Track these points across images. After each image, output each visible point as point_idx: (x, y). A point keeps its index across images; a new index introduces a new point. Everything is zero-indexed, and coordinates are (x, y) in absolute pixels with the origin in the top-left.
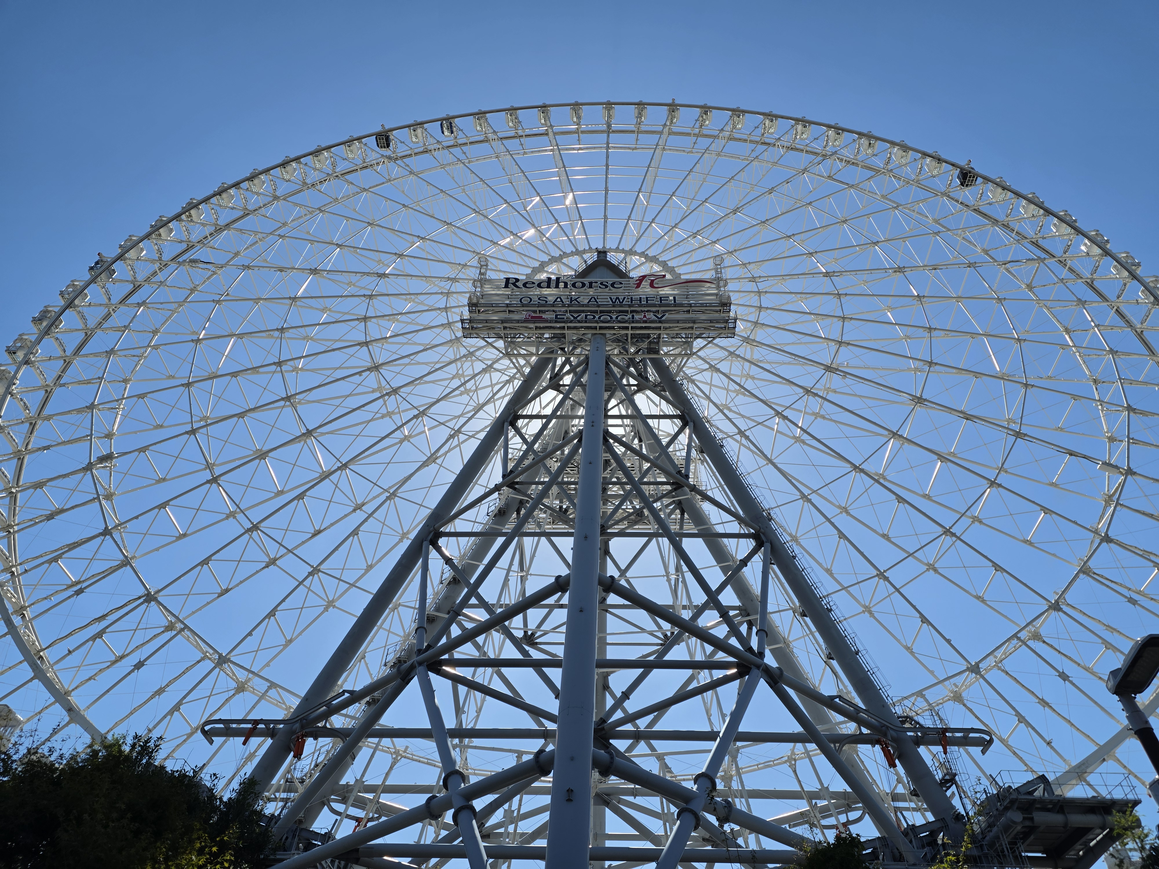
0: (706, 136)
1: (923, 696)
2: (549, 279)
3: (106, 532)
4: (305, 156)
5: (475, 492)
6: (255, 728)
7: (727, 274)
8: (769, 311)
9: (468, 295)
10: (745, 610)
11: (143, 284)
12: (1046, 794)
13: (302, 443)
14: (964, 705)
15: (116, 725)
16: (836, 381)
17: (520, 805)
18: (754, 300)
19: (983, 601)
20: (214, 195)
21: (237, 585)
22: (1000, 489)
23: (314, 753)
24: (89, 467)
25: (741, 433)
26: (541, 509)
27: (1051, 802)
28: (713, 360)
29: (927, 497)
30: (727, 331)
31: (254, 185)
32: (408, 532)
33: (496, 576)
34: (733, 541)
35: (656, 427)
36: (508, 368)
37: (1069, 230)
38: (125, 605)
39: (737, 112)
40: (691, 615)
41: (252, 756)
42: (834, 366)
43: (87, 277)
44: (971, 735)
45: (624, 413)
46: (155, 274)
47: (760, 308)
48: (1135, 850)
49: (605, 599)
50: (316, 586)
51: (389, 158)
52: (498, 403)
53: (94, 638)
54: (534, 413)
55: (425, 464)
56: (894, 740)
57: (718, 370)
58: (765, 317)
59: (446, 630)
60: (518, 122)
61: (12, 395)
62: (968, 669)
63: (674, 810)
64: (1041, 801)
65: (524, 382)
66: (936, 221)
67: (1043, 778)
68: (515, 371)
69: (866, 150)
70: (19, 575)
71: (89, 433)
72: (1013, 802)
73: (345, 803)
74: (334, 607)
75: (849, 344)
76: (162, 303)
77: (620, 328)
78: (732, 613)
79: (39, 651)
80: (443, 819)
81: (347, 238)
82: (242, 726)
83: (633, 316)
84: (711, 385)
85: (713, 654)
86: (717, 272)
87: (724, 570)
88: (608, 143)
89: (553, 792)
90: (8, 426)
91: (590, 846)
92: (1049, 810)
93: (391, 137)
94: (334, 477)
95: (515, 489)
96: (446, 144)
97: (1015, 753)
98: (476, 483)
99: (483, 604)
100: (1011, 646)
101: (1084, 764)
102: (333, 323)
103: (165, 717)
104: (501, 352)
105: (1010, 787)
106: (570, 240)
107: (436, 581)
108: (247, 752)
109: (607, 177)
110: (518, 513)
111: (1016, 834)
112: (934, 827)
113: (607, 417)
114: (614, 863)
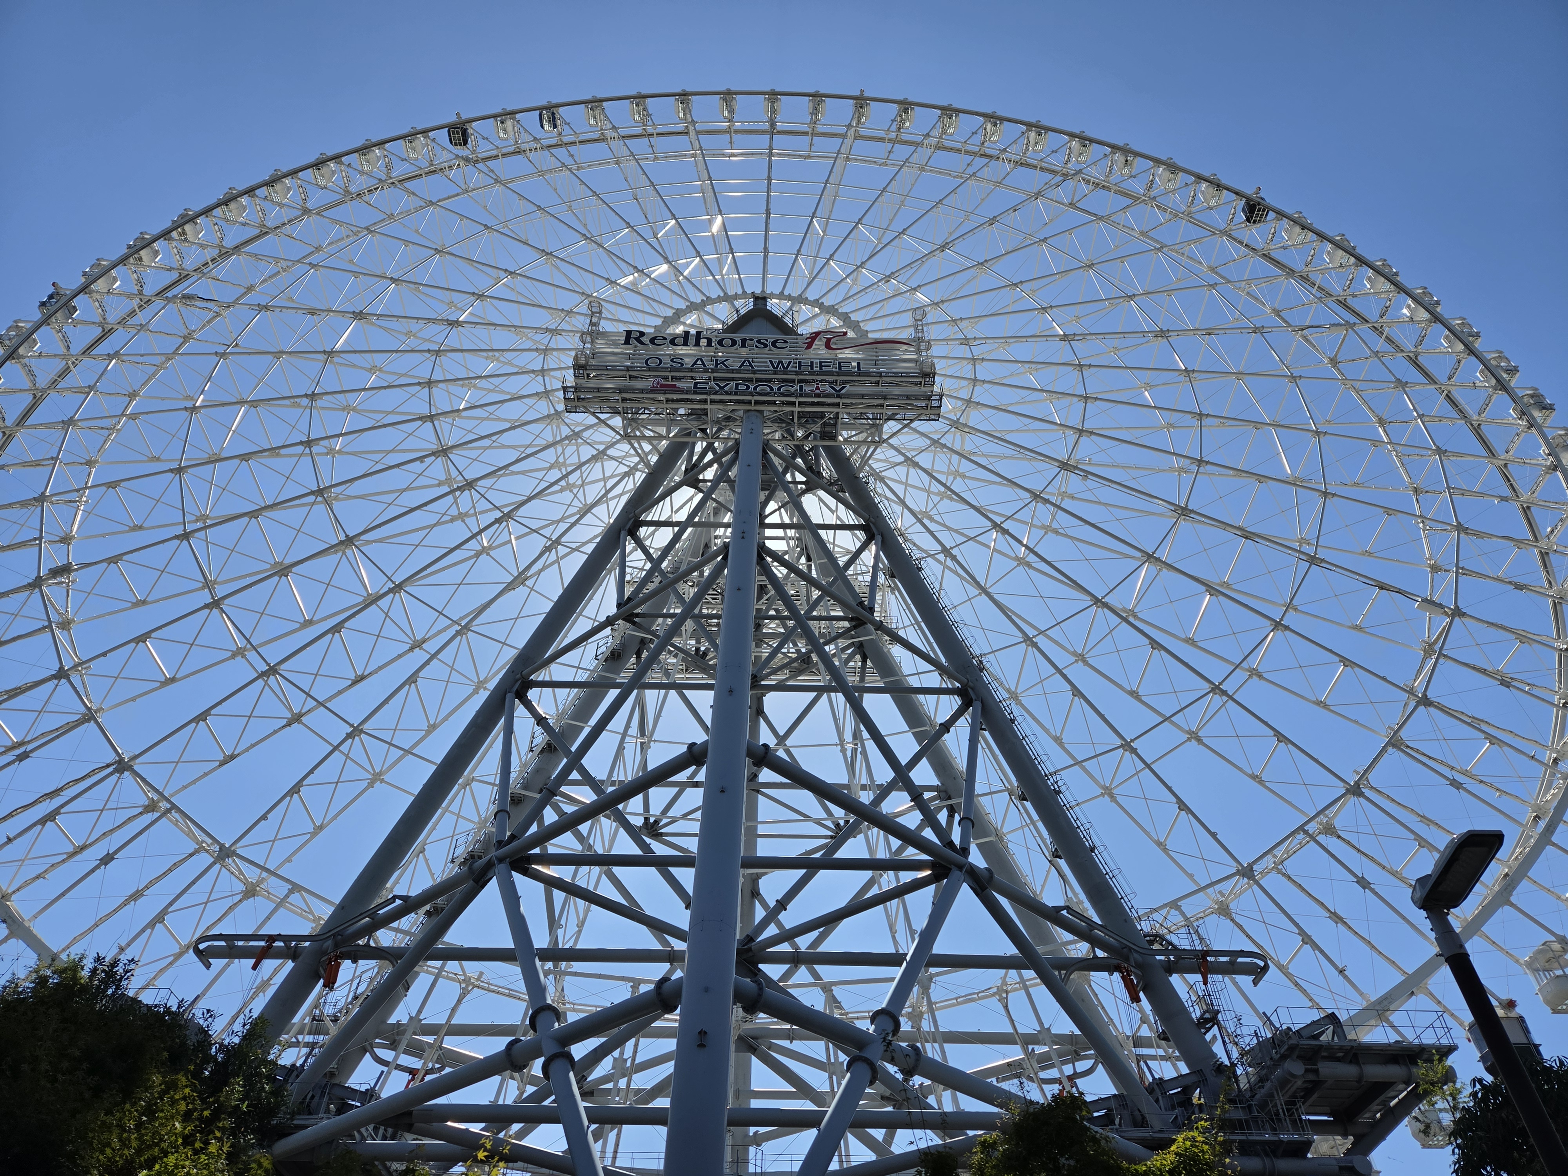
0: (906, 143)
1: (1178, 908)
2: (687, 333)
3: (61, 674)
4: (347, 153)
5: (579, 626)
6: (269, 947)
7: (931, 333)
8: (986, 386)
9: (573, 353)
10: (946, 791)
11: (115, 327)
12: (1336, 1038)
13: (340, 554)
14: (1232, 920)
15: (75, 941)
16: (1074, 483)
17: (635, 1052)
18: (967, 370)
19: (1261, 782)
20: (218, 205)
21: (247, 750)
22: (1287, 633)
23: (352, 980)
24: (37, 583)
25: (946, 551)
26: (670, 652)
27: (1341, 1048)
28: (909, 450)
29: (1190, 641)
30: (929, 411)
31: (275, 192)
32: (486, 680)
33: (607, 742)
34: (931, 699)
35: (831, 540)
36: (628, 455)
37: (1388, 286)
38: (88, 776)
39: (949, 111)
40: (872, 798)
41: (265, 984)
42: (1071, 462)
43: (37, 316)
44: (1240, 960)
45: (787, 520)
46: (132, 313)
47: (975, 380)
48: (1445, 1110)
49: (756, 776)
50: (357, 752)
51: (467, 160)
52: (612, 504)
53: (43, 821)
54: (662, 519)
55: (510, 587)
56: (1138, 966)
57: (916, 465)
58: (981, 394)
59: (537, 814)
60: (647, 115)
62: (1238, 872)
63: (843, 1058)
64: (1328, 1047)
65: (649, 475)
66: (1213, 269)
67: (1332, 1018)
68: (637, 459)
69: (1121, 170)
71: (37, 536)
72: (1292, 1048)
73: (394, 1049)
74: (382, 781)
75: (1092, 433)
76: (142, 355)
77: (783, 403)
78: (927, 795)
80: (530, 1071)
81: (406, 270)
82: (252, 943)
83: (801, 387)
84: (906, 485)
85: (900, 850)
86: (917, 331)
87: (918, 737)
88: (771, 149)
89: (680, 1034)
91: (730, 1109)
92: (1338, 1060)
93: (470, 131)
94: (384, 603)
95: (634, 623)
96: (545, 142)
97: (1297, 984)
98: (580, 614)
99: (588, 780)
100: (1296, 841)
101: (1386, 999)
102: (385, 388)
103: (143, 931)
104: (618, 433)
105: (1289, 1029)
106: (716, 281)
107: (524, 747)
108: (259, 980)
109: (768, 196)
110: (639, 656)
111: (1295, 1092)
112: (1188, 1082)
113: (764, 526)
114: (763, 1130)
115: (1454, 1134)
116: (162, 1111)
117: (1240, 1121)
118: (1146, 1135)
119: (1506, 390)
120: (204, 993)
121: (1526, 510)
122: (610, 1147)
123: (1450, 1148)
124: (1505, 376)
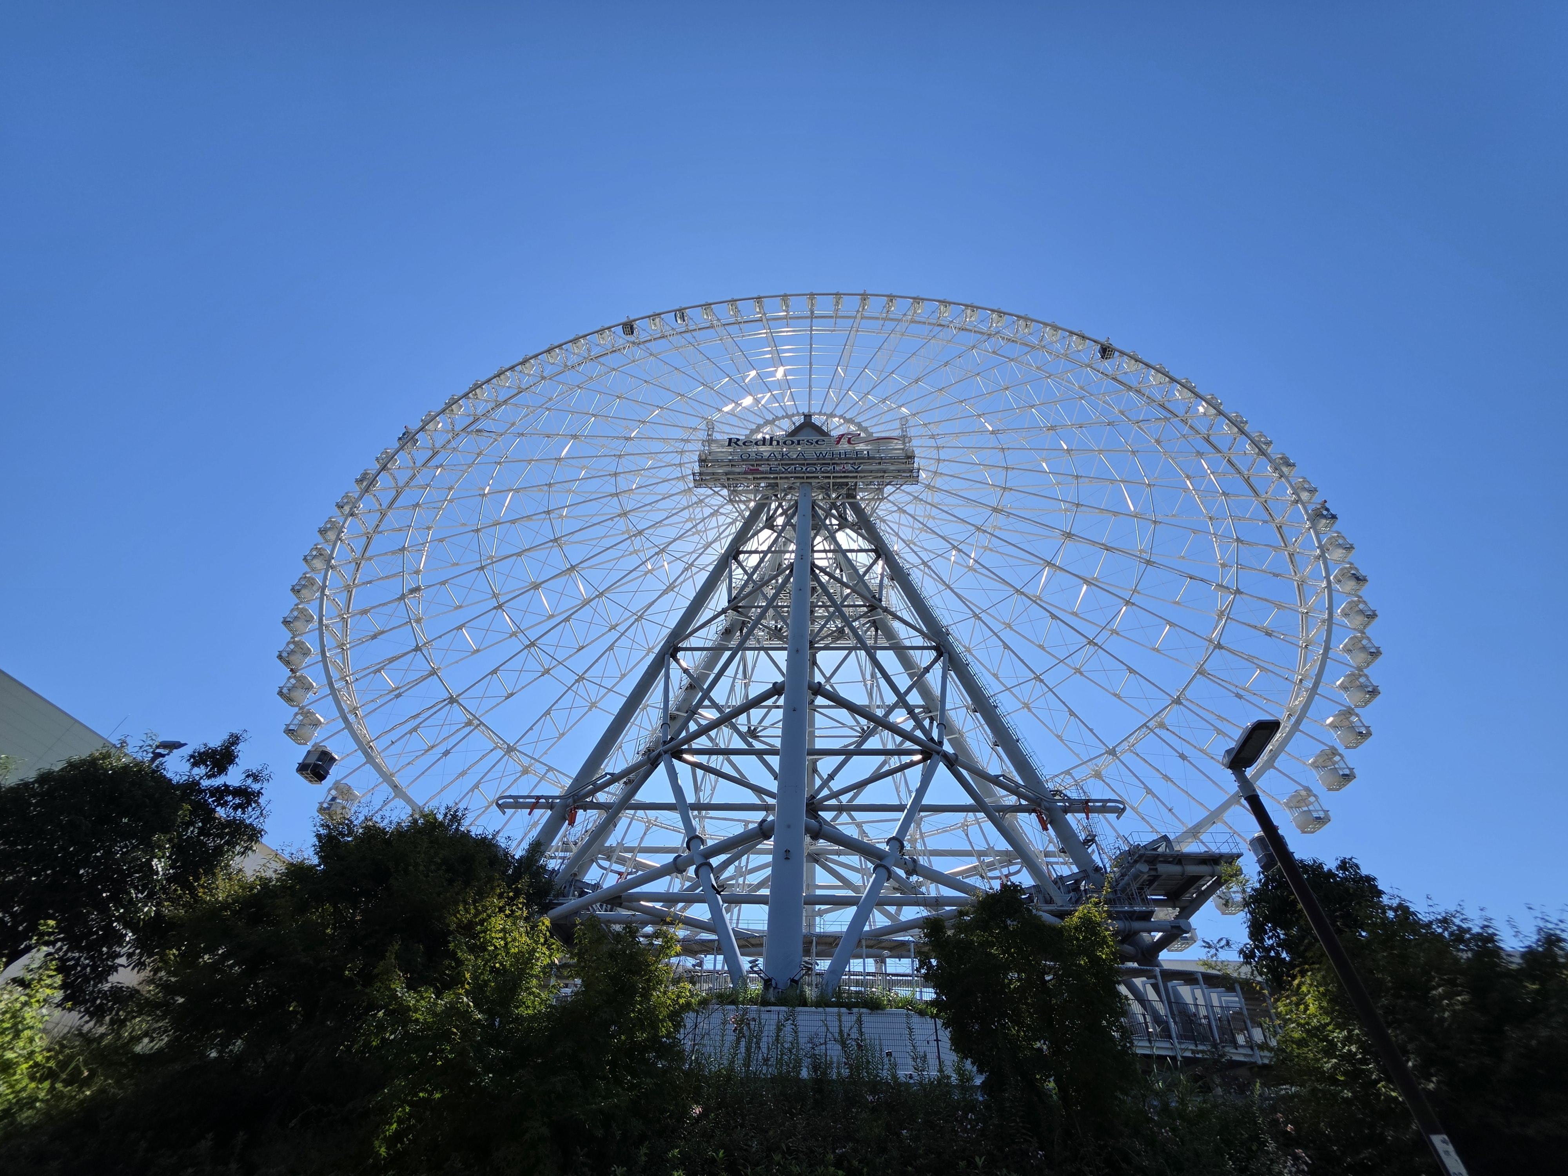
0: (892, 320)
1: (1070, 774)
2: (764, 438)
3: (417, 649)
4: (566, 343)
5: (706, 614)
6: (538, 802)
7: (911, 432)
8: (946, 463)
9: (698, 453)
10: (928, 708)
11: (440, 450)
12: (1167, 850)
13: (568, 576)
14: (1103, 781)
15: (430, 799)
16: (1001, 519)
17: (747, 863)
18: (934, 454)
19: (1119, 698)
20: (495, 377)
21: (520, 690)
22: (1134, 607)
23: (584, 821)
24: (402, 597)
25: (924, 563)
26: (760, 629)
27: (1171, 856)
28: (900, 503)
29: (1075, 614)
30: (911, 479)
31: (526, 368)
32: (653, 648)
33: (724, 683)
34: (918, 652)
35: (855, 559)
36: (731, 512)
37: (1190, 394)
38: (434, 706)
39: (917, 300)
40: (883, 713)
41: (536, 824)
42: (999, 507)
43: (397, 445)
44: (1109, 804)
45: (827, 548)
46: (449, 442)
47: (939, 460)
48: (1237, 892)
49: (813, 701)
50: (582, 691)
51: (634, 343)
52: (723, 541)
53: (410, 732)
54: (753, 549)
55: (665, 592)
56: (1047, 809)
57: (905, 512)
58: (943, 468)
59: (685, 726)
60: (737, 311)
61: (341, 541)
62: (1106, 752)
63: (871, 866)
64: (1163, 855)
65: (744, 523)
66: (1081, 388)
67: (1165, 838)
68: (737, 514)
69: (1023, 330)
70: (352, 683)
71: (402, 571)
72: (1141, 856)
73: (609, 861)
74: (596, 707)
75: (1011, 489)
76: (455, 465)
77: (823, 477)
78: (917, 711)
79: (369, 742)
80: (687, 873)
81: (600, 409)
82: (527, 800)
83: (834, 468)
84: (899, 524)
85: (902, 743)
86: (903, 431)
87: (911, 676)
88: (811, 327)
89: (774, 852)
90: (339, 566)
91: (804, 894)
92: (1169, 862)
93: (635, 326)
94: (592, 604)
95: (738, 612)
96: (679, 330)
97: (1143, 818)
98: (706, 607)
99: (714, 705)
100: (1141, 733)
101: (1198, 826)
102: (590, 478)
103: (468, 793)
104: (725, 499)
105: (1139, 845)
106: (781, 406)
107: (676, 687)
108: (532, 821)
109: (811, 354)
110: (741, 632)
111: (1143, 882)
112: (1078, 877)
113: (813, 551)
114: (823, 907)
118: (1053, 908)
119: (1265, 455)
120: (502, 828)
121: (1279, 528)
122: (735, 917)
124: (1264, 446)
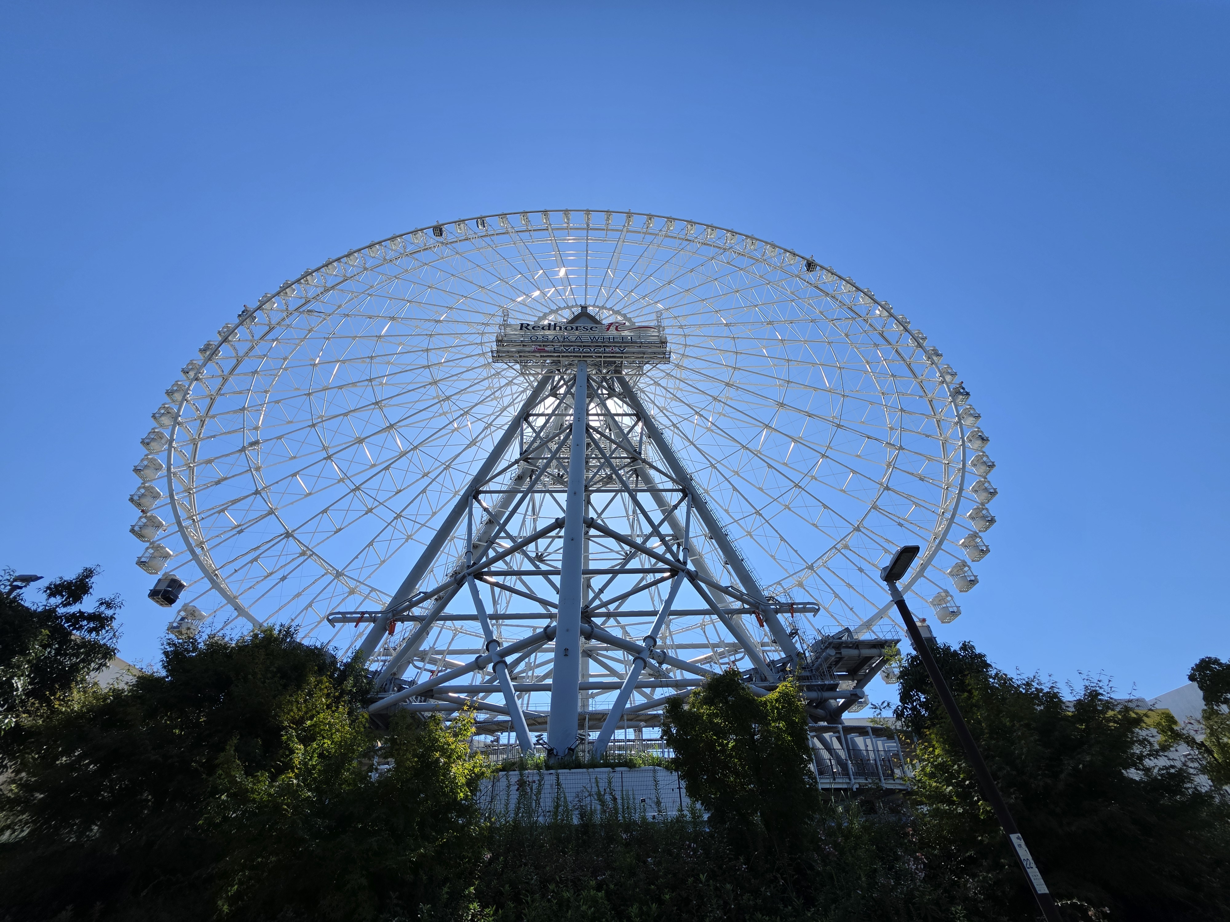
0: (651, 234)
1: (780, 584)
2: (550, 324)
3: (257, 492)
4: (385, 241)
5: (502, 464)
6: (362, 617)
7: (665, 323)
8: (691, 347)
9: (496, 335)
10: (676, 536)
11: (276, 326)
12: (849, 638)
13: (387, 432)
14: (804, 589)
15: (270, 617)
16: (731, 392)
17: (535, 659)
18: (682, 340)
19: (817, 527)
20: (323, 267)
21: (347, 526)
22: (828, 459)
23: (402, 631)
24: (243, 449)
25: (674, 425)
26: (546, 476)
27: (851, 643)
28: (656, 378)
29: (785, 464)
30: (665, 360)
31: (350, 260)
32: (459, 491)
33: (517, 519)
34: (669, 494)
35: (621, 421)
36: (523, 382)
37: (870, 300)
38: (272, 540)
39: (670, 219)
40: (642, 541)
41: (361, 634)
42: (731, 383)
43: (237, 321)
44: (808, 606)
45: (599, 412)
46: (284, 319)
47: (686, 345)
49: (588, 532)
50: (399, 526)
51: (442, 243)
52: (516, 406)
53: (252, 562)
54: (540, 412)
55: (468, 446)
56: (763, 611)
57: (659, 385)
58: (689, 351)
59: (485, 553)
60: (528, 221)
61: (187, 401)
62: (807, 567)
63: (631, 658)
64: (846, 642)
65: (534, 392)
66: (793, 293)
67: (847, 630)
68: (527, 384)
69: (750, 247)
70: (198, 521)
71: (242, 427)
72: (830, 644)
73: (423, 662)
74: (412, 539)
75: (740, 369)
76: (289, 339)
77: (596, 356)
78: (667, 539)
79: (215, 571)
80: (487, 669)
81: (414, 296)
82: (354, 615)
83: (605, 349)
84: (655, 394)
85: (655, 564)
86: (658, 322)
87: (663, 512)
88: (587, 237)
89: (556, 650)
90: (185, 422)
91: (580, 682)
92: (850, 648)
93: (443, 229)
94: (409, 455)
95: (528, 462)
96: (479, 234)
97: (832, 616)
98: (503, 458)
99: (509, 536)
100: (832, 553)
101: (870, 620)
102: (406, 353)
103: (302, 611)
104: (518, 372)
105: (829, 635)
106: (563, 299)
107: (478, 522)
108: (358, 632)
109: (587, 258)
110: (531, 478)
111: (831, 662)
112: (785, 661)
113: (588, 415)
114: (595, 691)
115: (899, 678)
116: (316, 694)
117: (807, 676)
118: (766, 685)
119: (921, 347)
120: (332, 639)
121: (931, 401)
122: (525, 702)
123: (898, 684)
124: (921, 341)
